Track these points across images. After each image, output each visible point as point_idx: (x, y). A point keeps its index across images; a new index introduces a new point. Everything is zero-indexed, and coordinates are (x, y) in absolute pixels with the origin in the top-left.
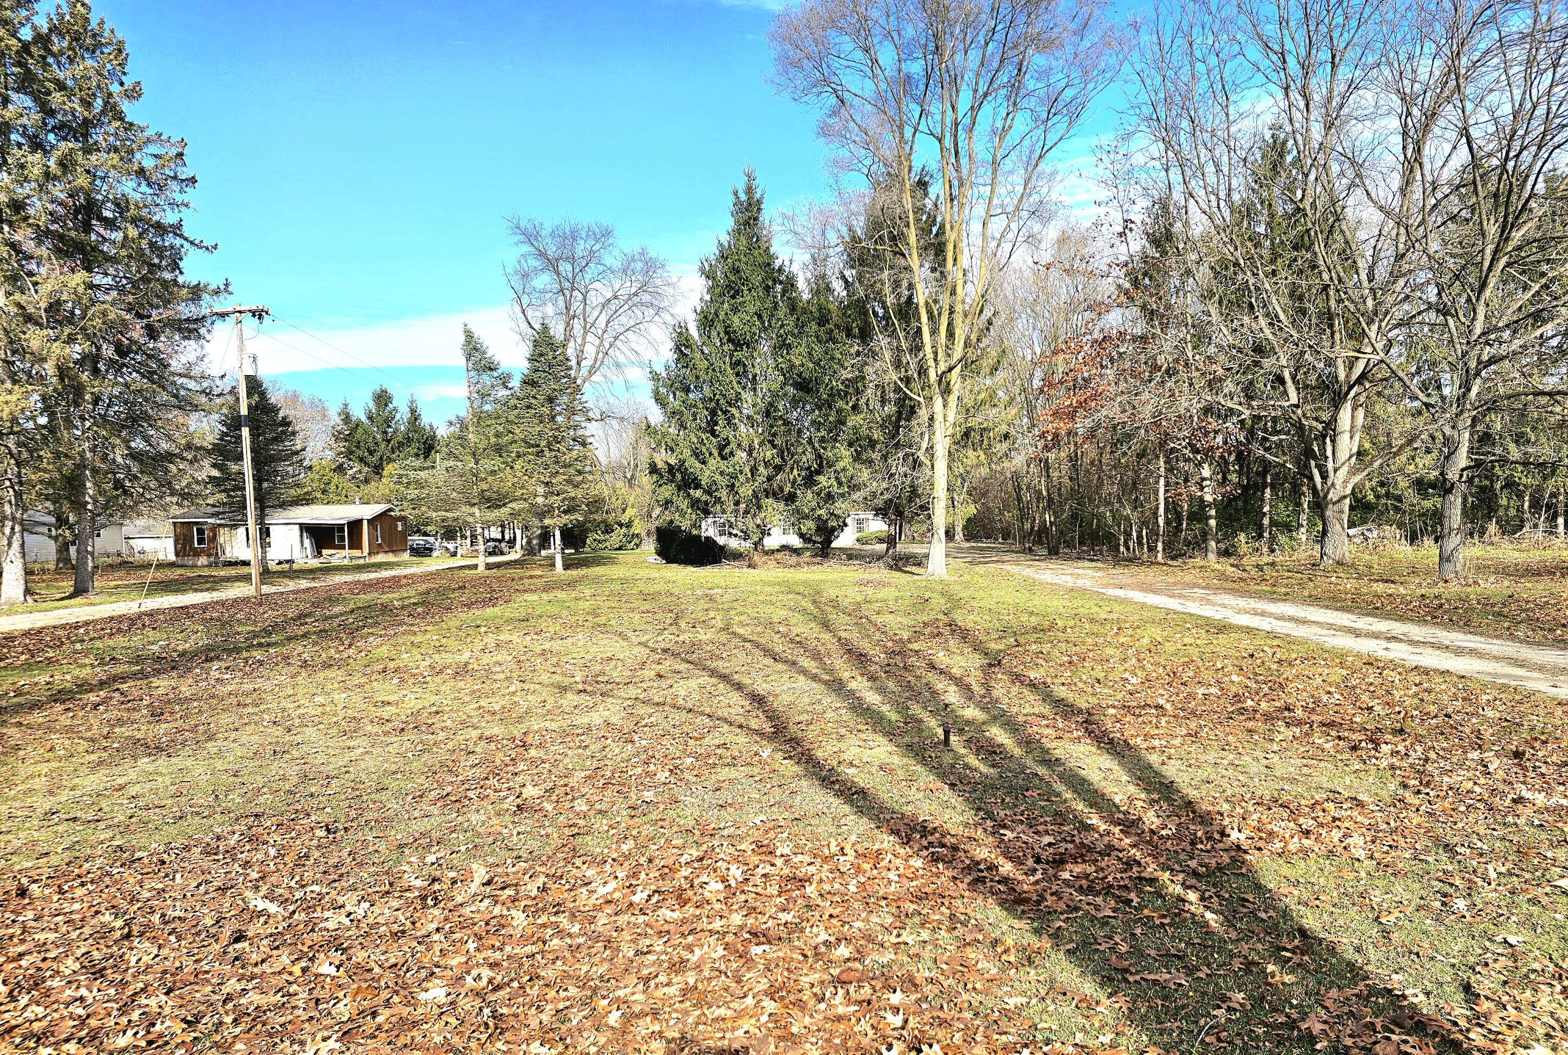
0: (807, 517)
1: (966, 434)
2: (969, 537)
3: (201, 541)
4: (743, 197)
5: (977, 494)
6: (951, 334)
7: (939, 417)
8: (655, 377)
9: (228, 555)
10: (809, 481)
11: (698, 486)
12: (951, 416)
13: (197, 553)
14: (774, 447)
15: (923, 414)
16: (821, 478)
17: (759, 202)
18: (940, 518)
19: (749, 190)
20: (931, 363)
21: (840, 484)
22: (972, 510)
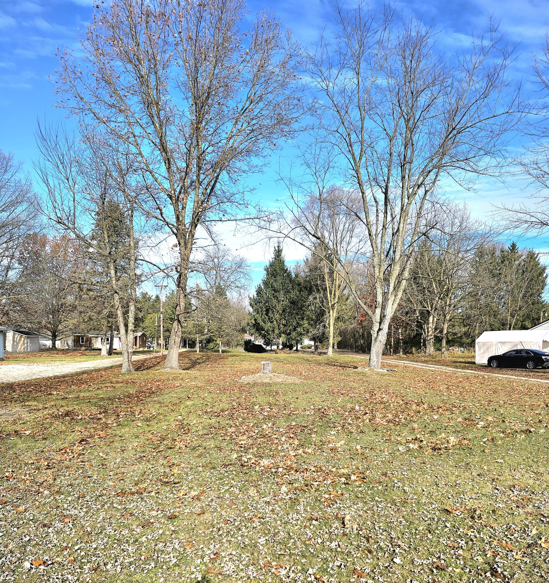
0: (293, 340)
1: (338, 318)
2: (339, 347)
3: (82, 342)
4: (277, 248)
5: (340, 334)
6: (335, 295)
7: (331, 315)
8: (250, 299)
9: (95, 346)
10: (295, 329)
11: (264, 330)
12: (335, 315)
13: (81, 346)
14: (285, 320)
15: (328, 314)
16: (297, 329)
17: (281, 250)
18: (331, 341)
19: (278, 247)
20: (330, 301)
21: (304, 331)
22: (340, 339)
